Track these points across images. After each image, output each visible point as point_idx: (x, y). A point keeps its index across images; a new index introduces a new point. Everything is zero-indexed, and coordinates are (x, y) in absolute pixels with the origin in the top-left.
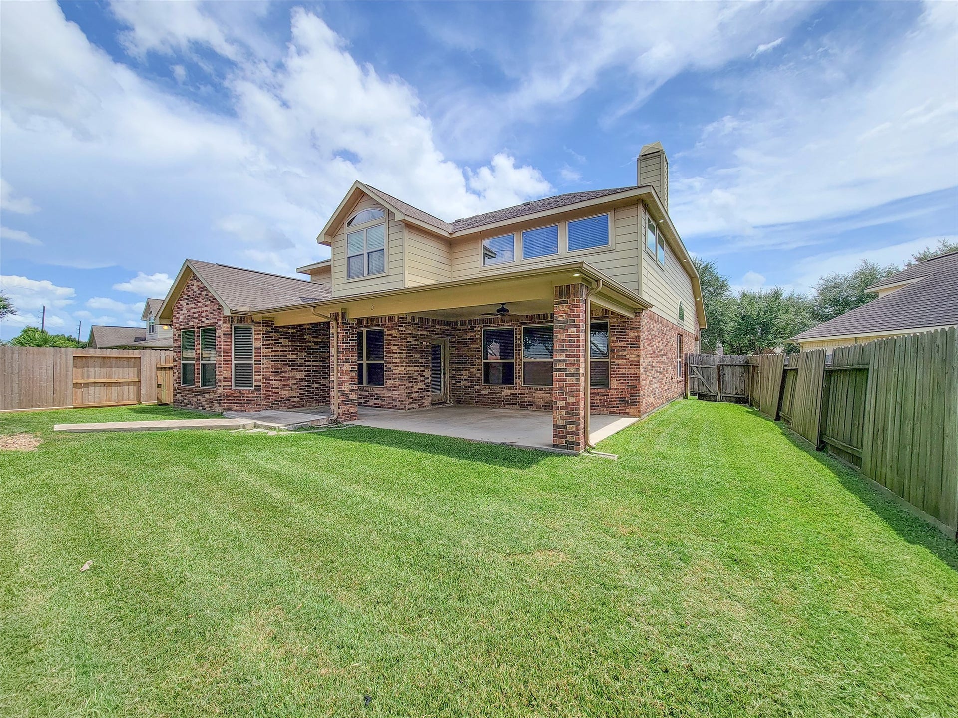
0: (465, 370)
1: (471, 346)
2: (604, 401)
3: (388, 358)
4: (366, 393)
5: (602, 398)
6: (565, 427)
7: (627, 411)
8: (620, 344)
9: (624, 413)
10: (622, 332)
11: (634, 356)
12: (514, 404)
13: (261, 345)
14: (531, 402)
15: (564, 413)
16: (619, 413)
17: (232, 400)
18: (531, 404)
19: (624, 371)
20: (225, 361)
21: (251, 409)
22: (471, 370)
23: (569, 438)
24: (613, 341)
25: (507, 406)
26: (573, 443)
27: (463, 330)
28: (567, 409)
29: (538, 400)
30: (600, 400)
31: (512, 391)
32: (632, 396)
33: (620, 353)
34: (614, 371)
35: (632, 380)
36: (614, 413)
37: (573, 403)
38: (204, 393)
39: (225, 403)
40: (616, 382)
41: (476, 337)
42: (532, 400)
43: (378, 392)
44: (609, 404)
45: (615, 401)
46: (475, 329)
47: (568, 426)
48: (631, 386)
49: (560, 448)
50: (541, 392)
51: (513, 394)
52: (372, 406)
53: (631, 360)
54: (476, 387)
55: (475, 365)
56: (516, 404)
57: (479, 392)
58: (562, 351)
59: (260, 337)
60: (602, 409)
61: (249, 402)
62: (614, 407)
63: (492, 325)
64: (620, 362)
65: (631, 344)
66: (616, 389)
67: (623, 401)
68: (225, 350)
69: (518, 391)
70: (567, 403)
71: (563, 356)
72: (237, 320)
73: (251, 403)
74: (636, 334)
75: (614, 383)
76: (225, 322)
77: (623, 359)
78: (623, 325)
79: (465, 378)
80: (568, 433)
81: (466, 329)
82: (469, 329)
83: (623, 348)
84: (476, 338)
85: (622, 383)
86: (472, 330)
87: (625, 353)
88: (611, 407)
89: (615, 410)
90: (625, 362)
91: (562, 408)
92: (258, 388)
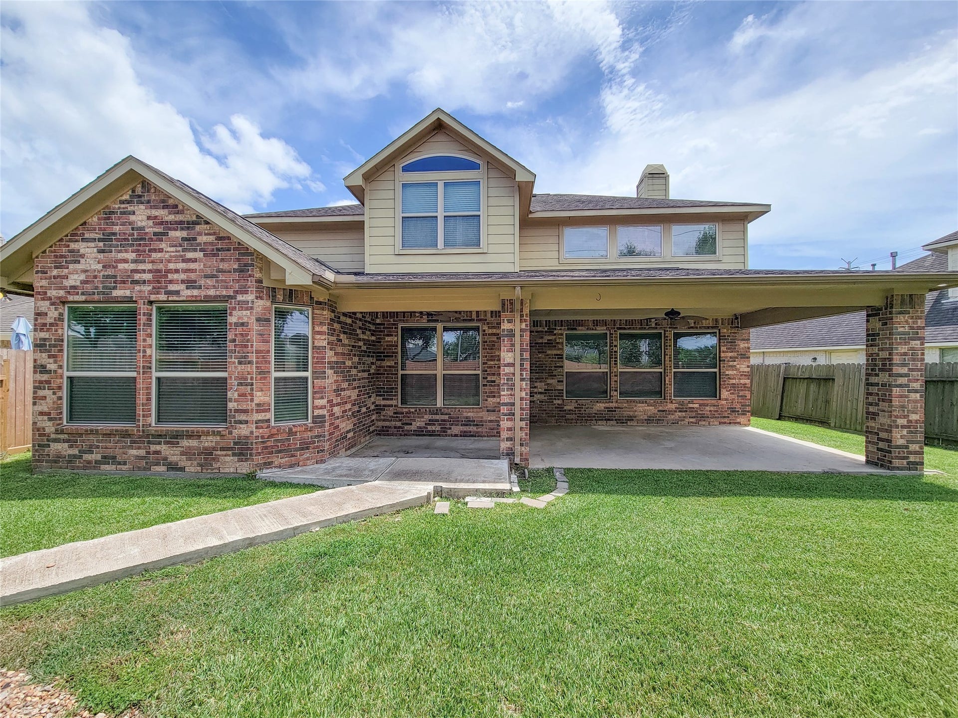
0: (541, 382)
1: (549, 352)
2: (715, 411)
3: (491, 367)
4: (446, 417)
5: (712, 408)
6: (907, 447)
7: (738, 420)
8: (730, 354)
9: (735, 423)
10: (732, 342)
11: (744, 366)
12: (609, 420)
13: (325, 343)
14: (631, 417)
15: (905, 432)
16: (730, 423)
17: (272, 447)
18: (630, 418)
19: (734, 381)
20: (260, 373)
21: (308, 459)
22: (549, 381)
23: (912, 458)
24: (723, 352)
25: (600, 423)
26: (917, 463)
27: (537, 332)
28: (909, 427)
29: (640, 413)
30: (710, 411)
31: (607, 405)
32: (742, 406)
33: (731, 363)
34: (725, 381)
35: (742, 390)
36: (725, 423)
37: (916, 421)
38: (176, 437)
39: (259, 454)
40: (727, 393)
41: (558, 341)
42: (631, 414)
43: (469, 414)
44: (719, 414)
45: (726, 411)
46: (555, 332)
47: (910, 445)
48: (741, 396)
49: (902, 470)
50: (643, 405)
51: (607, 408)
52: (456, 435)
53: (741, 370)
54: (556, 402)
55: (555, 375)
56: (612, 420)
57: (560, 408)
58: (904, 365)
59: (325, 328)
60: (712, 420)
61: (305, 446)
62: (724, 417)
63: (580, 328)
64: (730, 372)
65: (742, 355)
66: (726, 400)
67: (733, 411)
68: (261, 352)
69: (614, 405)
70: (909, 421)
71: (905, 370)
72: (284, 295)
73: (307, 448)
74: (746, 345)
75: (725, 394)
76: (261, 298)
77: (733, 370)
78: (733, 336)
79: (540, 390)
80: (911, 453)
81: (542, 331)
82: (546, 332)
83: (733, 359)
84: (558, 343)
85: (733, 394)
86: (550, 332)
87: (735, 363)
88: (721, 417)
89: (726, 420)
90: (735, 372)
91: (903, 427)
92: (319, 421)
